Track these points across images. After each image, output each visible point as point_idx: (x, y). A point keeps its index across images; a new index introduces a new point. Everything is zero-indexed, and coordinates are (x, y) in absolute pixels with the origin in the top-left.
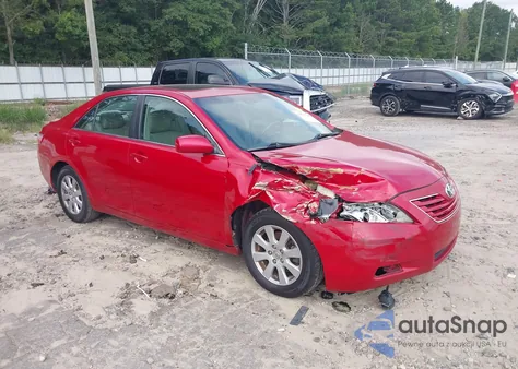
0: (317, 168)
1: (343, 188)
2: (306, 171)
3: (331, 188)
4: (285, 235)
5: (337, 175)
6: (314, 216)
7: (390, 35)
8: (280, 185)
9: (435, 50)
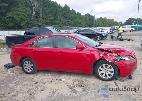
0: (114, 49)
1: (119, 53)
2: (111, 50)
3: (116, 54)
4: (109, 66)
5: (117, 51)
6: (116, 60)
7: (68, 21)
8: (106, 54)
9: (79, 25)
